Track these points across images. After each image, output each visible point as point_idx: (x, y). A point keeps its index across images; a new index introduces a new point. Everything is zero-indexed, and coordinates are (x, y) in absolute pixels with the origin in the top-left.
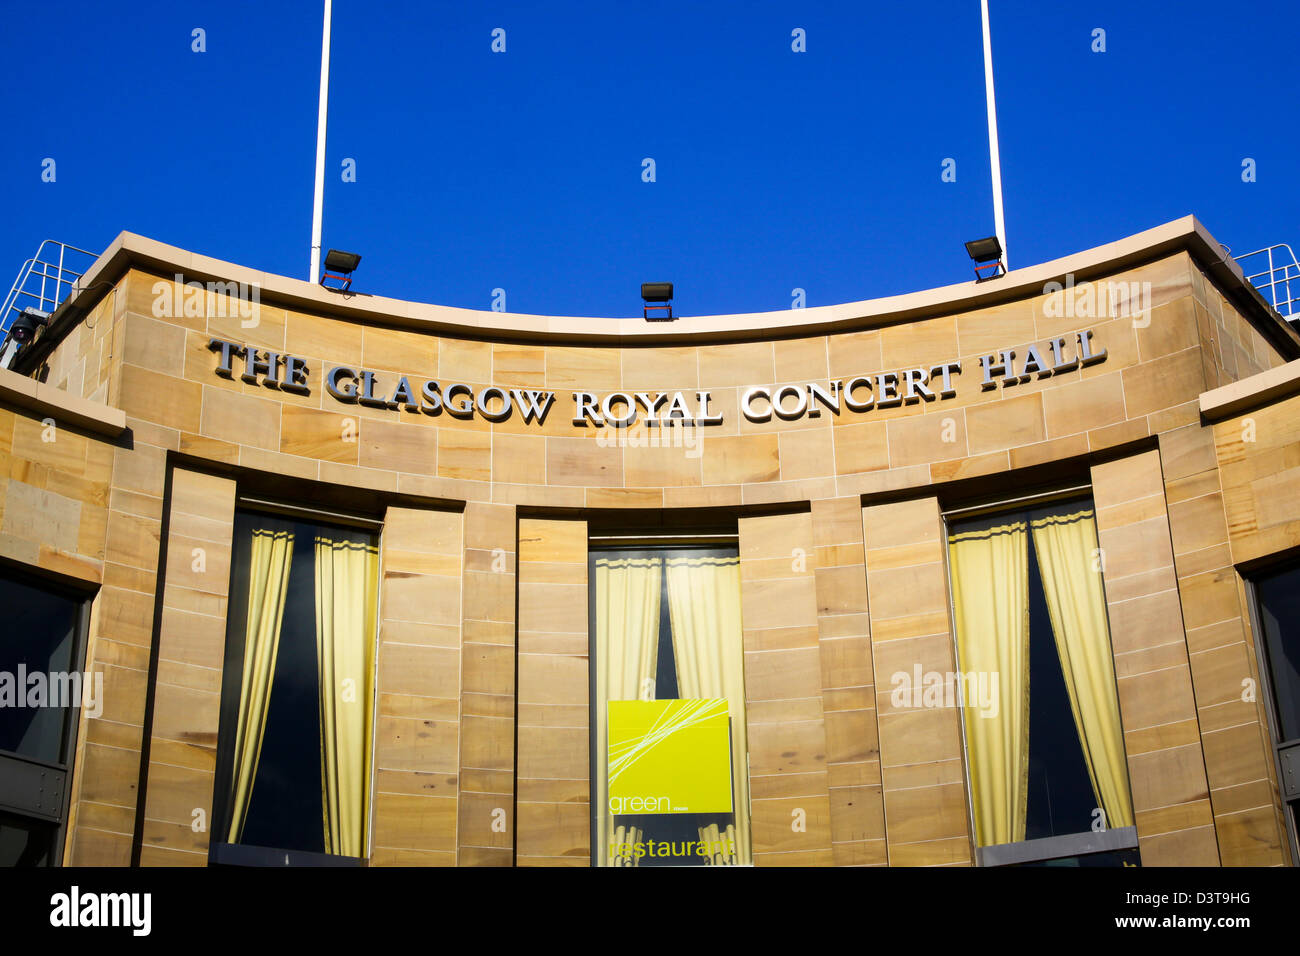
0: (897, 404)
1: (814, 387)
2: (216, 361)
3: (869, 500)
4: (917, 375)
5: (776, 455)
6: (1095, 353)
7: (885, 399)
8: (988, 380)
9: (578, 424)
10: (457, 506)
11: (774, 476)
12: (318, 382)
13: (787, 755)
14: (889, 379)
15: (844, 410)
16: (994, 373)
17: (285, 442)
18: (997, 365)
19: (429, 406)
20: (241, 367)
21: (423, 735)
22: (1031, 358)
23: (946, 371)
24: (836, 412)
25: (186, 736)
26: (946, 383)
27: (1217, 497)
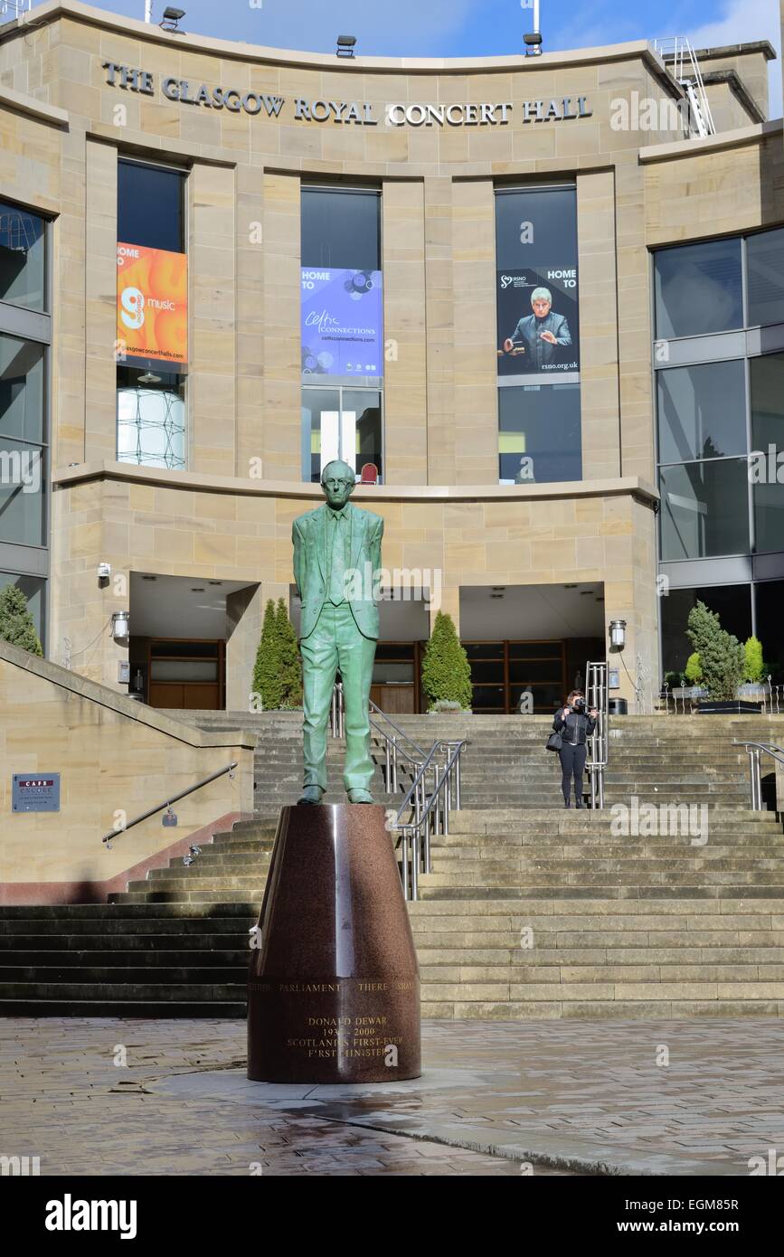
0: (475, 124)
1: (430, 108)
2: (106, 74)
3: (456, 179)
4: (488, 108)
5: (406, 147)
6: (586, 112)
7: (469, 120)
8: (528, 117)
9: (297, 118)
10: (231, 166)
11: (405, 159)
12: (158, 86)
13: (405, 320)
14: (473, 108)
15: (446, 124)
16: (531, 113)
17: (143, 125)
18: (533, 109)
19: (218, 104)
20: (119, 78)
21: (216, 299)
22: (552, 107)
23: (504, 108)
24: (441, 124)
25: (103, 297)
26: (505, 115)
27: (641, 206)
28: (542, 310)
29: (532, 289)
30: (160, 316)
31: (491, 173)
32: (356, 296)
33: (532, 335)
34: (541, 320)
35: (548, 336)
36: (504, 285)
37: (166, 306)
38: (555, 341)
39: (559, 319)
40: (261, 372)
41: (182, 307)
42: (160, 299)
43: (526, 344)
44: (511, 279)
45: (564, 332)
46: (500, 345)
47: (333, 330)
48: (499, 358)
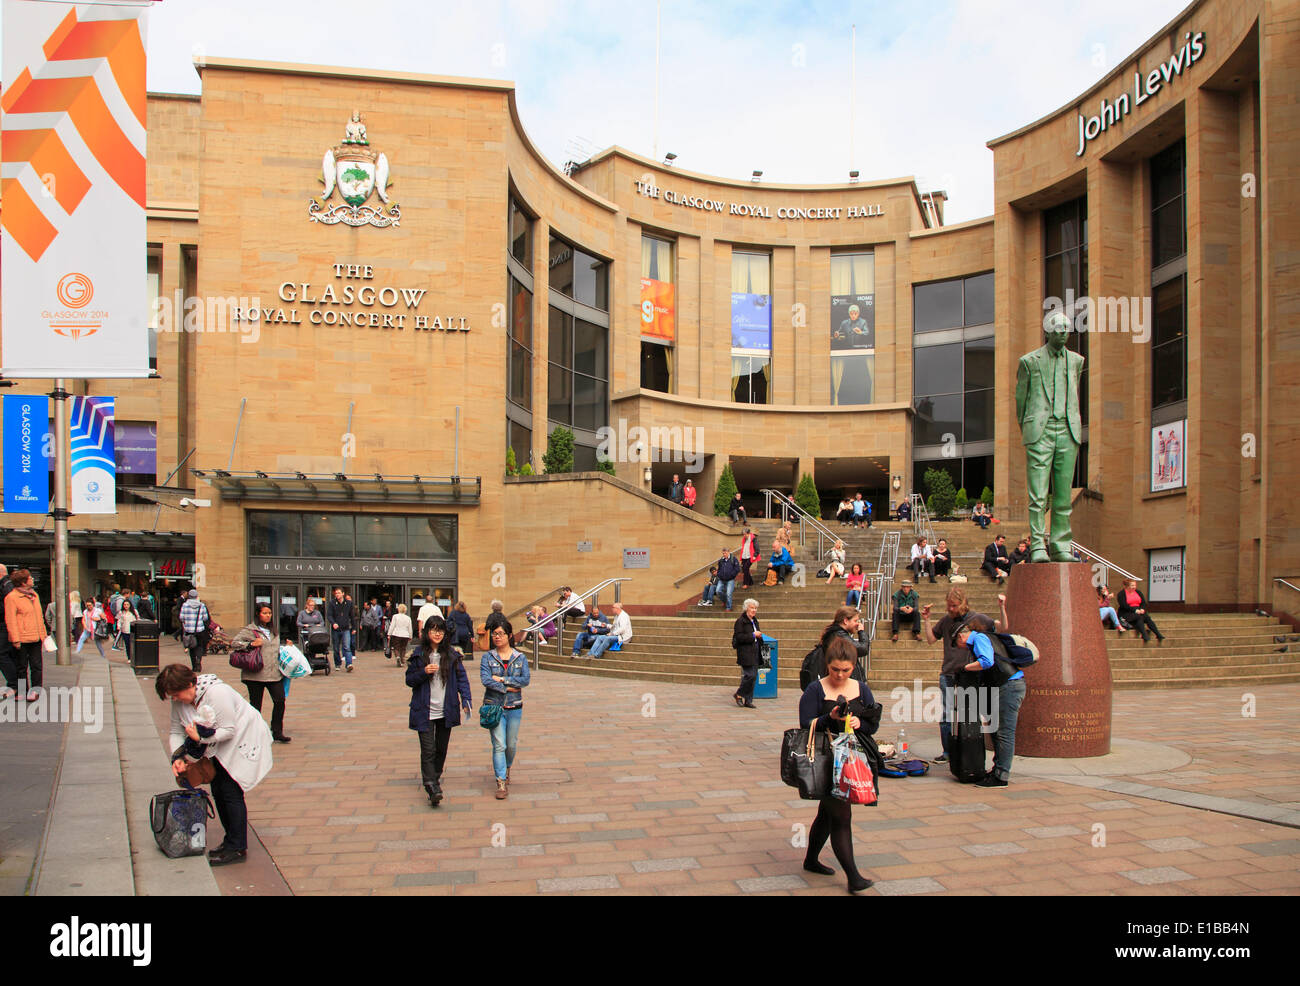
0: (823, 219)
1: (799, 211)
2: (637, 188)
3: (813, 248)
4: (829, 211)
5: (786, 230)
6: (881, 212)
7: (819, 217)
8: (849, 215)
9: (731, 214)
10: (697, 238)
12: (662, 195)
14: (821, 211)
15: (807, 219)
16: (851, 213)
17: (653, 215)
18: (852, 211)
19: (691, 205)
20: (643, 190)
22: (863, 211)
23: (837, 211)
24: (805, 219)
25: (634, 305)
26: (838, 215)
27: (909, 262)
28: (855, 317)
29: (849, 306)
30: (661, 316)
31: (829, 244)
32: (759, 308)
33: (849, 329)
34: (854, 322)
35: (857, 329)
36: (835, 303)
37: (664, 311)
38: (861, 332)
39: (863, 321)
40: (712, 346)
41: (673, 312)
42: (662, 307)
43: (846, 334)
44: (838, 300)
45: (865, 328)
46: (832, 335)
47: (746, 325)
48: (831, 341)
